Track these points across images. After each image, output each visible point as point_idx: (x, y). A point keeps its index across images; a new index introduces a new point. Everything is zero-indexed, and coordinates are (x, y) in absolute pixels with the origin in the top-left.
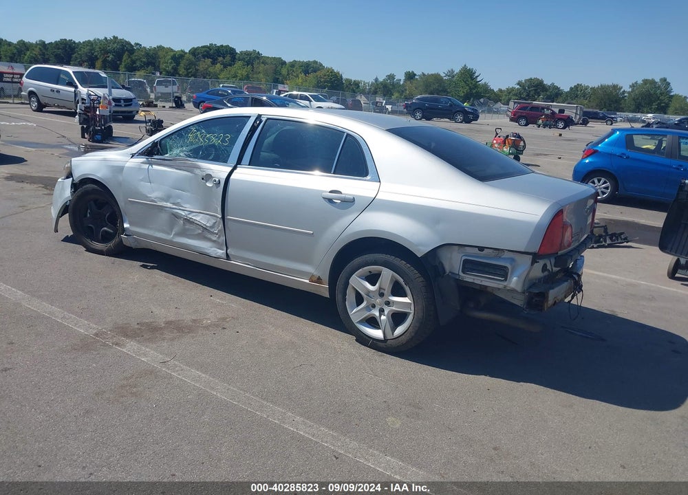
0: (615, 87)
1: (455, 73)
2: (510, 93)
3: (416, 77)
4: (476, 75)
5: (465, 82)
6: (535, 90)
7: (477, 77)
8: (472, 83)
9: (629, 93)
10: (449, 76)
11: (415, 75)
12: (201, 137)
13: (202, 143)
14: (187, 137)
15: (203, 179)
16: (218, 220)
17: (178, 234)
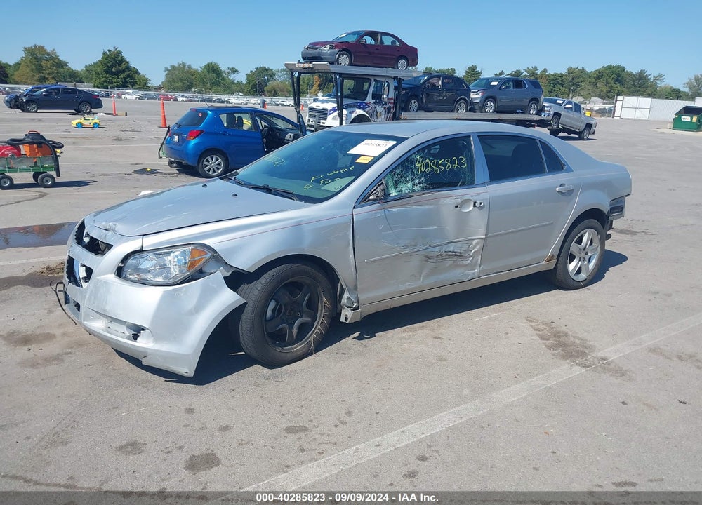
12: (433, 164)
13: (437, 171)
14: (415, 168)
15: (456, 207)
16: (474, 242)
17: (427, 276)
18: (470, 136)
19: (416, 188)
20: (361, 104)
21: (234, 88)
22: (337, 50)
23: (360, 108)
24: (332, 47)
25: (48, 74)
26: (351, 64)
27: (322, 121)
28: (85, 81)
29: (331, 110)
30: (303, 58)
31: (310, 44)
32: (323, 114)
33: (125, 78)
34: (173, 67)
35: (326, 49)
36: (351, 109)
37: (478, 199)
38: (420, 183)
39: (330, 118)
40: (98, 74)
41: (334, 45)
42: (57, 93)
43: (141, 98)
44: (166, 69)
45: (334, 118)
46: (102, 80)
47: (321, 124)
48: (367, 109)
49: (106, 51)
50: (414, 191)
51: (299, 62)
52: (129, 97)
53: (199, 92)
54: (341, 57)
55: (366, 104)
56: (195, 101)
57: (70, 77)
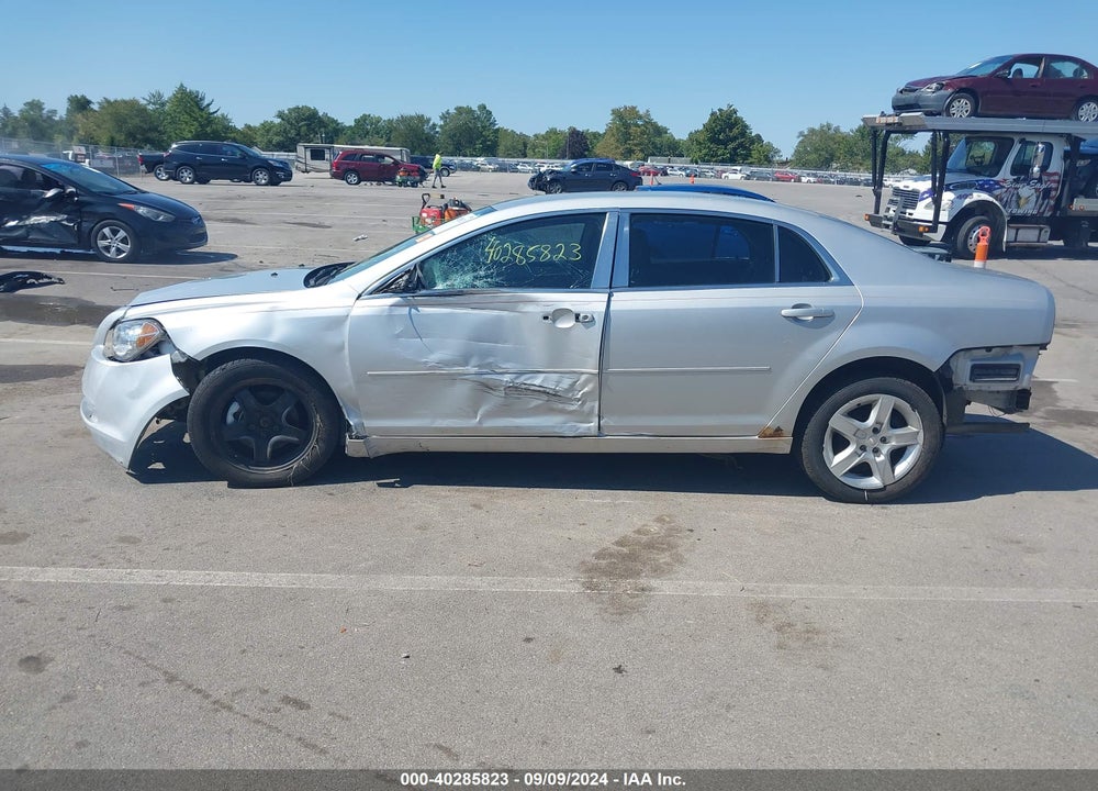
0: (421, 119)
1: (166, 98)
2: (268, 131)
3: (92, 106)
4: (206, 102)
5: (190, 115)
6: (308, 125)
7: (209, 105)
8: (202, 116)
9: (441, 127)
10: (154, 104)
11: (89, 102)
12: (517, 251)
13: (521, 261)
14: (483, 254)
15: (546, 318)
16: (583, 377)
17: (488, 415)
18: (606, 213)
19: (477, 283)
20: (987, 182)
21: (901, 160)
22: (950, 91)
23: (982, 189)
24: (941, 87)
25: (636, 145)
26: (974, 113)
27: (908, 211)
28: (685, 153)
29: (925, 192)
30: (894, 108)
31: (909, 84)
32: (911, 198)
33: (735, 149)
34: (812, 131)
35: (928, 92)
36: (966, 191)
37: (583, 309)
38: (486, 277)
39: (921, 205)
40: (701, 143)
41: (943, 83)
42: (589, 170)
43: (748, 178)
44: (801, 134)
45: (927, 207)
46: (704, 152)
47: (907, 215)
48: (997, 192)
49: (716, 110)
50: (474, 286)
51: (883, 115)
52: (732, 176)
53: (842, 169)
54: (956, 104)
55: (997, 183)
56: (830, 182)
57: (669, 148)
